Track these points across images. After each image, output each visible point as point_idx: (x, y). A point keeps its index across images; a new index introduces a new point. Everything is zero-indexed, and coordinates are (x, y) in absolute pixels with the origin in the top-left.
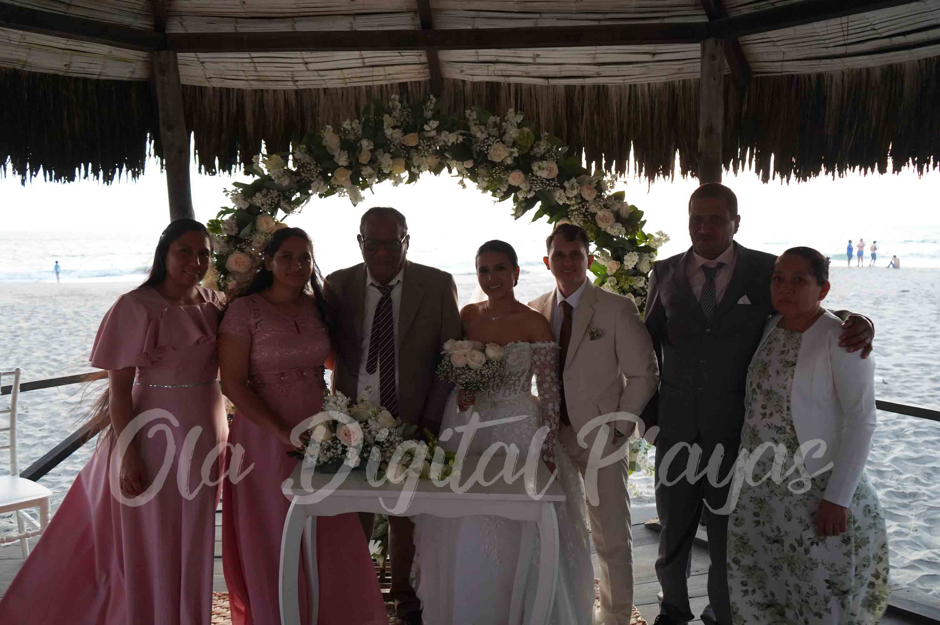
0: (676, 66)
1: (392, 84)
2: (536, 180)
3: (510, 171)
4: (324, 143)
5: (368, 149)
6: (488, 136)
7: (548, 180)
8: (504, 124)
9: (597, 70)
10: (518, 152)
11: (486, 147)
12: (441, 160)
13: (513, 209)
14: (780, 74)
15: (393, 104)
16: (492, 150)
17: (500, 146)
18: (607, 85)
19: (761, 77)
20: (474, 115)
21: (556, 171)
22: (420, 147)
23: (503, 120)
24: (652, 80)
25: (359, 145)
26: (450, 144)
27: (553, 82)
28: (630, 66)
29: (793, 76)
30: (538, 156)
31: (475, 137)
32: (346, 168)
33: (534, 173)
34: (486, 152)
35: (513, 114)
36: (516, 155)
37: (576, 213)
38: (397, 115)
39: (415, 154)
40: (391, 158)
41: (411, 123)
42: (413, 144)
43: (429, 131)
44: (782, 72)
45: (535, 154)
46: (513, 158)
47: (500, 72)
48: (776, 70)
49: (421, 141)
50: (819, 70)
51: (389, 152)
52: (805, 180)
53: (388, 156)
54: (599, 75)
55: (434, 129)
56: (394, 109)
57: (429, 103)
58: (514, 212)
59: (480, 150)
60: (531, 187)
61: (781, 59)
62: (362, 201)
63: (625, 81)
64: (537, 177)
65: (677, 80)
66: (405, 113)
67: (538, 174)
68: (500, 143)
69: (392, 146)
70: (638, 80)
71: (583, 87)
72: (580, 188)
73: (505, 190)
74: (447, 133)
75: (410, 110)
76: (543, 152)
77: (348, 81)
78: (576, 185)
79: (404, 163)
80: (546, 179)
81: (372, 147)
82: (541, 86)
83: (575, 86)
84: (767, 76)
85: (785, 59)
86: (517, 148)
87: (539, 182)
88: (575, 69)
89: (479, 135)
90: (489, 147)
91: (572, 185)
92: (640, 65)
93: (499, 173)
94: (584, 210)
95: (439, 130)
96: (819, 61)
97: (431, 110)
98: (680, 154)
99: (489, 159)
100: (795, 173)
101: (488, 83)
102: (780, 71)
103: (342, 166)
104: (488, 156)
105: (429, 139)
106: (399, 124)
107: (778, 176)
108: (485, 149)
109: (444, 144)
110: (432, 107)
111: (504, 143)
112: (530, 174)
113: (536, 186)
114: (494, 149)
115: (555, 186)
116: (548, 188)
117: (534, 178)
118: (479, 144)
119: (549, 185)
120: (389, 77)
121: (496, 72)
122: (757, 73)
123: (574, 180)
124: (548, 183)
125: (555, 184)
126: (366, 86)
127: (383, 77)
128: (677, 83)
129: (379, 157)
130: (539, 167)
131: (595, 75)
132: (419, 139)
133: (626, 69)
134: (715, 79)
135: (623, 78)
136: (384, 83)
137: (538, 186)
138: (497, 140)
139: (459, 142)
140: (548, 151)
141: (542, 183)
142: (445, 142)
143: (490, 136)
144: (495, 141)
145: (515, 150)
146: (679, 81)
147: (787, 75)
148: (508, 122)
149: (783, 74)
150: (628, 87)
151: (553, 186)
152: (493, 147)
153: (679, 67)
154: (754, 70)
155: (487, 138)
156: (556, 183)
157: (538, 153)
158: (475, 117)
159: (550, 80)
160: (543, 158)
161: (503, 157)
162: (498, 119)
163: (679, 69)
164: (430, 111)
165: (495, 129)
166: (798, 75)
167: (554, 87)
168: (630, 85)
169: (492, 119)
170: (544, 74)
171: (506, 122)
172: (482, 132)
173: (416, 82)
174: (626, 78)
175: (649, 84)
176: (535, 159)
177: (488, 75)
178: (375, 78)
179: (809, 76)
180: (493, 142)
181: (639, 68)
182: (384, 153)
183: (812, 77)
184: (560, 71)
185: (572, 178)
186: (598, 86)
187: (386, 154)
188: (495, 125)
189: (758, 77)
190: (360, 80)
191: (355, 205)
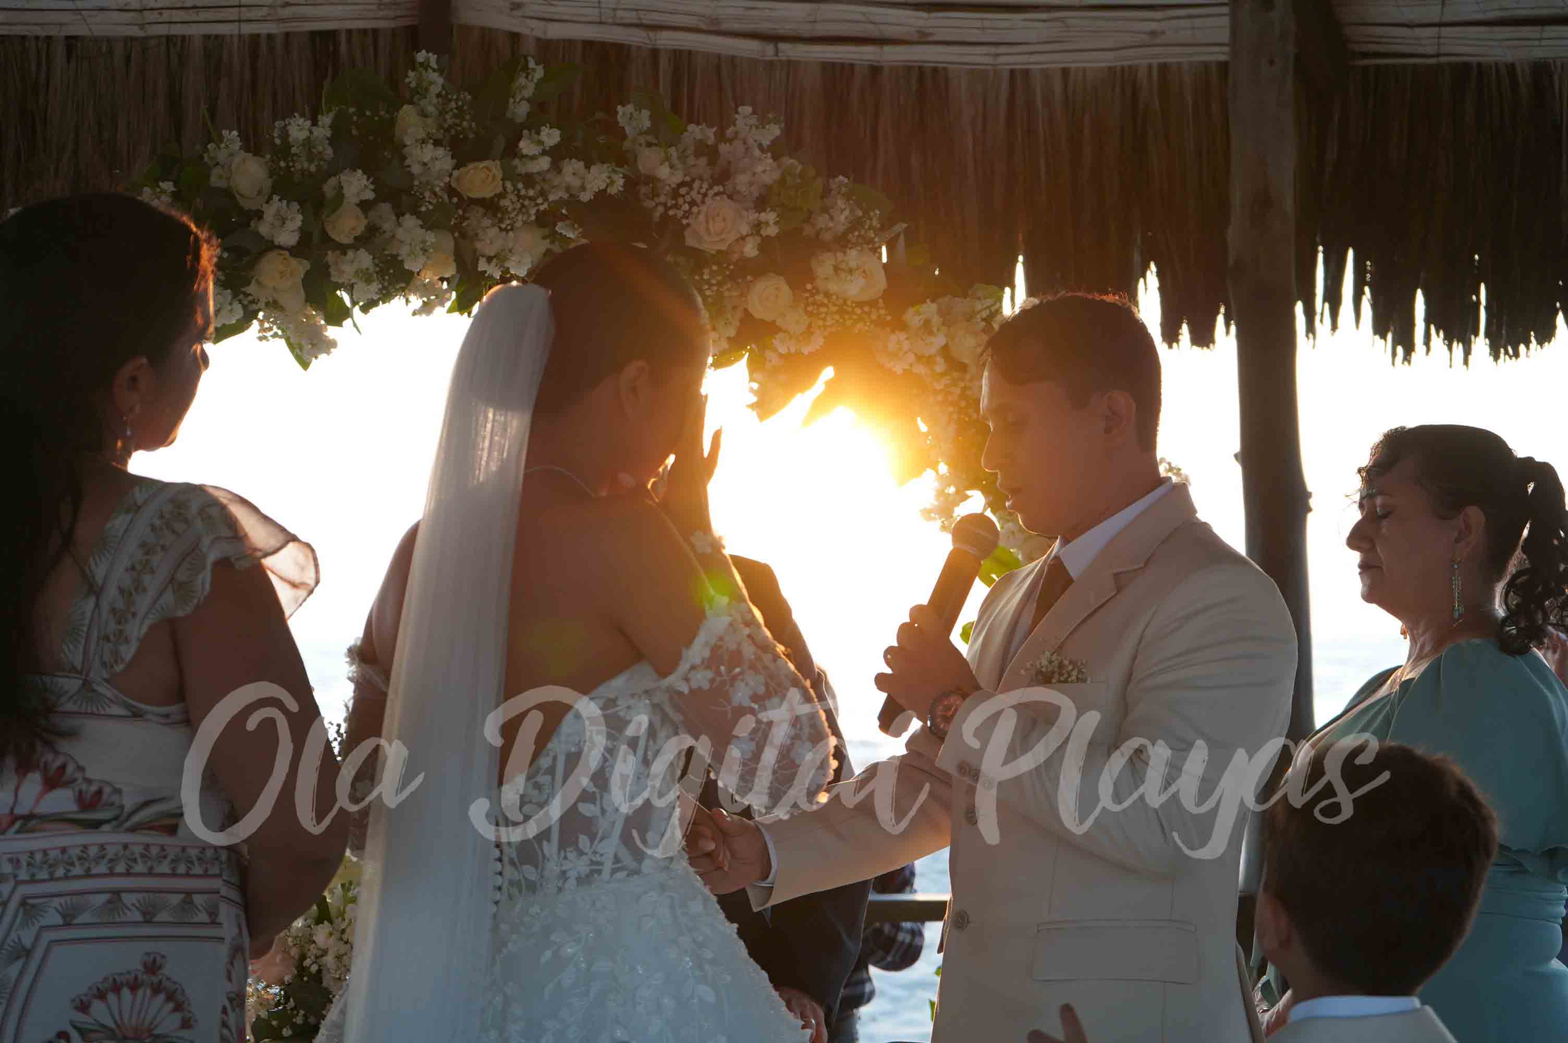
0: (1146, 23)
1: (287, 35)
2: (823, 305)
3: (749, 278)
4: (215, 180)
5: (357, 200)
6: (688, 179)
7: (861, 304)
8: (724, 148)
9: (921, 23)
10: (776, 223)
11: (686, 207)
12: (552, 242)
13: (752, 390)
14: (1433, 61)
15: (420, 80)
16: (702, 217)
17: (725, 207)
18: (945, 69)
19: (1378, 67)
20: (645, 119)
21: (881, 282)
22: (505, 203)
23: (721, 136)
24: (1074, 62)
25: (329, 188)
26: (585, 197)
27: (789, 51)
28: (1018, 17)
29: (1467, 65)
30: (827, 237)
31: (651, 180)
32: (296, 251)
33: (819, 283)
34: (685, 222)
35: (753, 120)
36: (772, 231)
37: (940, 398)
38: (431, 109)
39: (487, 222)
40: (422, 227)
41: (471, 136)
42: (487, 192)
43: (533, 158)
44: (1438, 55)
45: (818, 234)
46: (758, 239)
47: (633, 14)
48: (1421, 50)
49: (509, 185)
50: (1539, 54)
51: (416, 213)
52: (1516, 355)
53: (410, 221)
54: (923, 39)
55: (544, 153)
56: (421, 91)
57: (522, 80)
58: (754, 399)
59: (665, 217)
60: (810, 324)
61: (1437, 20)
62: (328, 353)
63: (1002, 59)
64: (827, 295)
65: (1145, 62)
66: (453, 105)
67: (833, 287)
68: (725, 196)
69: (427, 194)
70: (1034, 58)
71: (875, 70)
72: (943, 328)
73: (732, 332)
74: (581, 164)
75: (469, 97)
76: (841, 228)
77: (151, 16)
78: (936, 320)
79: (452, 244)
80: (853, 302)
81: (369, 195)
82: (753, 62)
83: (852, 66)
84: (1394, 66)
85: (1446, 19)
86: (773, 210)
87: (835, 309)
88: (858, 17)
89: (663, 172)
90: (695, 209)
91: (927, 323)
92: (1044, 16)
93: (719, 284)
94: (958, 391)
95: (557, 155)
96: (1539, 28)
97: (528, 100)
98: (1160, 274)
99: (690, 241)
100: (1487, 335)
101: (588, 44)
102: (1430, 50)
103: (280, 247)
104: (687, 233)
105: (529, 180)
106: (440, 136)
107: (1438, 341)
108: (680, 213)
109: (566, 196)
110: (529, 92)
111: (730, 197)
112: (809, 287)
113: (824, 320)
114: (707, 216)
115: (880, 323)
116: (860, 325)
117: (820, 298)
118: (662, 199)
119: (861, 319)
120: (287, 12)
121: (620, 14)
122: (1365, 55)
123: (930, 309)
124: (858, 311)
125: (879, 316)
126: (207, 37)
127: (265, 11)
128: (1142, 74)
129: (387, 226)
130: (836, 269)
131: (915, 38)
132: (503, 180)
133: (1006, 24)
134: (1271, 62)
135: (993, 50)
136: (263, 29)
137: (829, 323)
138: (716, 189)
139: (613, 190)
140: (855, 225)
141: (841, 311)
142: (568, 189)
143: (693, 180)
144: (711, 193)
145: (770, 216)
146: (1150, 67)
147: (1450, 64)
148: (738, 143)
149: (1443, 59)
150: (1006, 76)
151: (872, 322)
152: (704, 208)
153: (1154, 26)
154: (1357, 48)
155: (682, 184)
156: (882, 312)
157: (828, 229)
158: (648, 124)
159: (782, 46)
160: (842, 242)
161: (732, 237)
162: (709, 134)
163: (1153, 33)
164: (524, 103)
165: (703, 161)
166: (1479, 65)
167: (791, 65)
168: (1012, 72)
169: (695, 132)
170: (764, 27)
171: (730, 141)
172: (672, 167)
173: (364, 32)
174: (1002, 49)
175: (1065, 72)
176: (817, 245)
177: (601, 23)
178: (246, 14)
179: (1511, 68)
180: (705, 195)
181: (1041, 24)
182: (399, 214)
183: (1518, 69)
184: (815, 22)
185: (925, 302)
186: (920, 68)
187: (407, 216)
188: (702, 149)
189: (1365, 68)
190: (192, 16)
191: (305, 365)
